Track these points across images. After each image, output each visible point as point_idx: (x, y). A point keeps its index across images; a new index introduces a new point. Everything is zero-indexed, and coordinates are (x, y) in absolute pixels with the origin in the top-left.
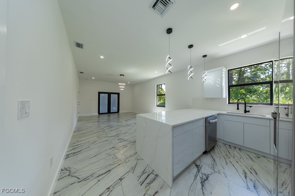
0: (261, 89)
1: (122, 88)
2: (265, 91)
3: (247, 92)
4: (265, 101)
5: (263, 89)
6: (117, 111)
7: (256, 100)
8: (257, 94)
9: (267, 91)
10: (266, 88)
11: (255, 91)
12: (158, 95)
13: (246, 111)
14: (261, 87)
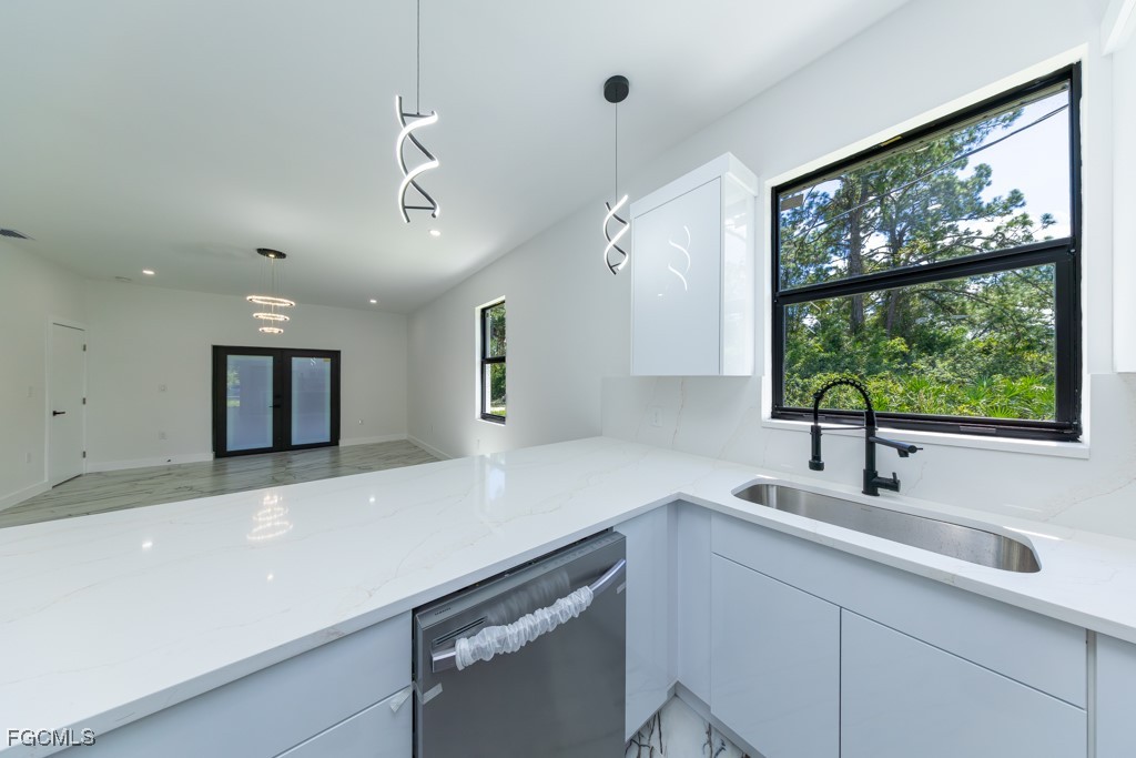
0: (969, 335)
1: (276, 324)
2: (981, 345)
3: (919, 347)
4: (985, 384)
5: (974, 338)
6: (327, 439)
7: (949, 382)
8: (953, 354)
9: (990, 346)
10: (985, 331)
11: (948, 343)
12: (491, 361)
13: (873, 483)
14: (966, 328)
